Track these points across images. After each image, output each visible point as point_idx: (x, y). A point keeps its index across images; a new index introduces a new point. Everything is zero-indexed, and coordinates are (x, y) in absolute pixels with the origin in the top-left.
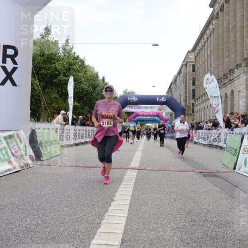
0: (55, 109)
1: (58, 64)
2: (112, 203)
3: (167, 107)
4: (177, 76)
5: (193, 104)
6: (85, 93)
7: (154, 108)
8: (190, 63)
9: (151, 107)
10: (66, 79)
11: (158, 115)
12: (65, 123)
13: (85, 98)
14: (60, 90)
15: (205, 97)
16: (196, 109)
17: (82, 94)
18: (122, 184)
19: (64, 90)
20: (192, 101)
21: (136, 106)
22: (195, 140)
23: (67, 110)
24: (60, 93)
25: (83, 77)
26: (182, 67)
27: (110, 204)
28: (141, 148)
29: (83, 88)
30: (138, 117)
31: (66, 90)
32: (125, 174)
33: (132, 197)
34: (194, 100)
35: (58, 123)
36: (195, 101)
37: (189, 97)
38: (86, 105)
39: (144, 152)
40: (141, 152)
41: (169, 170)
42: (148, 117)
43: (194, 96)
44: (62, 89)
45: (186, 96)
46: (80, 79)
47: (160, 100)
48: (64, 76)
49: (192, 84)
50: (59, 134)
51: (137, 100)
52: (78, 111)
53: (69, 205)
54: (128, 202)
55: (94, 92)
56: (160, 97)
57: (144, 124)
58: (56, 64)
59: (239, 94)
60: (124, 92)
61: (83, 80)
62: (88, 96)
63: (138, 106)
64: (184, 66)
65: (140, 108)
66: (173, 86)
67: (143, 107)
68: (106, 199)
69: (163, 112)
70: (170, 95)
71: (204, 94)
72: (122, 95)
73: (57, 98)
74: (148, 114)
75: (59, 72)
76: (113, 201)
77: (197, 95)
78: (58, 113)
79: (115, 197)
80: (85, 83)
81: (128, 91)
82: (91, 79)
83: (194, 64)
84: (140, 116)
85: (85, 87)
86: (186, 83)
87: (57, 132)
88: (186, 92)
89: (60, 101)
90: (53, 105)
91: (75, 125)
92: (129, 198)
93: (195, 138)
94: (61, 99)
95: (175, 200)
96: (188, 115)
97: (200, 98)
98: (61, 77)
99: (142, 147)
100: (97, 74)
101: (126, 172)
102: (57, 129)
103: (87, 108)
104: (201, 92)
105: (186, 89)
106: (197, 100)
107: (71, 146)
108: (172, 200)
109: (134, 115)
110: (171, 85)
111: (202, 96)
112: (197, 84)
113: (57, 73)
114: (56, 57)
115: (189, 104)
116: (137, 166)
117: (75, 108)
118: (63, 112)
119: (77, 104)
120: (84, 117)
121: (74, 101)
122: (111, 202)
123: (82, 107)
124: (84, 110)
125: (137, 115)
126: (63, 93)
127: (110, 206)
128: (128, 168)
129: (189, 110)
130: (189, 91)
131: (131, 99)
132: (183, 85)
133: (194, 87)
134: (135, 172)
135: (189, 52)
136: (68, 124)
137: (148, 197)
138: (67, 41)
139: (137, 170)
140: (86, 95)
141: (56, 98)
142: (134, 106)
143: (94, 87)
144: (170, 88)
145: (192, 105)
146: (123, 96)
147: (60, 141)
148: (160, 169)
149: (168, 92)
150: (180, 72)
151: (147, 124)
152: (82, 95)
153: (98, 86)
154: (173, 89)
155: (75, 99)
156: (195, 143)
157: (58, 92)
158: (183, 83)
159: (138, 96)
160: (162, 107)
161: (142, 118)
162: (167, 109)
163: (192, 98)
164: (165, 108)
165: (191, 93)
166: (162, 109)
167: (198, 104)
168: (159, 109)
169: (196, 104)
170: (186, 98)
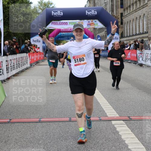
3: (97, 21)
5: (122, 14)
7: (82, 23)
15: (136, 5)
16: (125, 20)
20: (121, 11)
22: (140, 61)
34: (122, 10)
36: (124, 10)
37: (116, 6)
43: (122, 4)
45: (112, 5)
47: (89, 13)
60: (39, 3)
65: (66, 24)
71: (136, 2)
81: (43, 2)
88: (112, 0)
93: (141, 59)
97: (130, 6)
106: (127, 9)
111: (133, 4)
115: (116, 14)
125: (59, 31)
131: (55, 14)
142: (59, 22)
145: (120, 15)
156: (141, 65)
160: (92, 21)
161: (64, 34)
162: (97, 24)
163: (120, 7)
164: (95, 23)
165: (119, 2)
166: (92, 24)
167: (128, 14)
168: (88, 25)
169: (126, 14)
170: (113, 7)
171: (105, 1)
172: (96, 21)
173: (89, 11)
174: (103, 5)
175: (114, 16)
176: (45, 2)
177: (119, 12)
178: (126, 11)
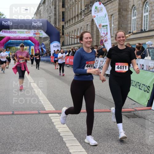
15: (75, 20)
20: (62, 23)
34: (64, 23)
36: (65, 23)
37: (59, 20)
43: (63, 18)
45: (55, 19)
47: (36, 24)
49: (61, 7)
56: (36, 21)
59: (111, 17)
71: (75, 17)
77: (67, 17)
86: (55, 5)
88: (55, 14)
97: (70, 20)
104: (71, 15)
105: (55, 11)
106: (68, 22)
110: (39, 7)
111: (72, 19)
112: (67, 7)
115: (59, 26)
130: (59, 14)
132: (53, 8)
133: (64, 10)
144: (38, 9)
145: (62, 27)
158: (53, 5)
163: (62, 20)
164: (40, 33)
165: (61, 16)
166: (38, 33)
167: (68, 27)
168: (34, 34)
169: (67, 26)
170: (56, 20)
171: (50, 15)
172: (40, 31)
174: (48, 18)
175: (57, 27)
177: (61, 24)
178: (67, 24)
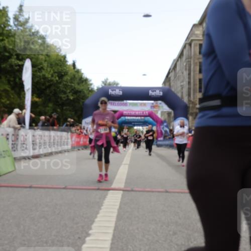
0: (5, 106)
1: (8, 42)
2: (88, 239)
3: (163, 104)
4: (178, 60)
6: (47, 84)
7: (145, 104)
8: (196, 42)
9: (141, 104)
10: (20, 63)
11: (151, 115)
12: (19, 126)
13: (48, 91)
14: (12, 79)
17: (43, 85)
18: (101, 211)
19: (17, 80)
20: (199, 95)
21: (120, 102)
23: (22, 107)
24: (12, 83)
25: (45, 61)
26: (184, 47)
27: (84, 239)
28: (127, 160)
29: (44, 78)
30: (123, 118)
31: (21, 79)
32: (104, 197)
33: (115, 230)
34: (201, 94)
35: (9, 127)
37: (194, 90)
38: (50, 100)
39: (131, 166)
40: (127, 167)
41: (167, 192)
42: (137, 118)
43: (200, 88)
44: (15, 78)
45: (189, 89)
46: (41, 64)
47: (153, 94)
48: (18, 58)
49: (198, 72)
50: (11, 142)
51: (121, 93)
52: (38, 110)
53: (26, 243)
54: (109, 237)
55: (60, 83)
56: (154, 89)
57: (132, 127)
58: (6, 41)
60: (103, 82)
61: (45, 65)
62: (53, 88)
63: (122, 102)
64: (187, 46)
65: (126, 105)
66: (172, 75)
67: (130, 104)
68: (78, 233)
69: (157, 111)
70: (167, 86)
72: (100, 87)
73: (7, 91)
74: (137, 113)
75: (9, 52)
76: (88, 235)
78: (10, 113)
79: (91, 229)
80: (49, 69)
81: (108, 81)
82: (57, 64)
83: (201, 42)
84: (125, 116)
85: (48, 76)
86: (190, 70)
87: (8, 139)
88: (189, 83)
89: (13, 95)
90: (3, 101)
91: (35, 129)
92: (111, 231)
94: (13, 92)
95: (175, 233)
96: (192, 114)
98: (14, 61)
99: (129, 159)
100: (65, 57)
101: (107, 195)
102: (8, 135)
103: (51, 105)
105: (189, 78)
107: (29, 159)
108: (171, 233)
109: (117, 115)
110: (169, 73)
113: (7, 54)
114: (5, 32)
115: (194, 98)
116: (122, 186)
117: (34, 104)
118: (17, 111)
119: (37, 100)
120: (48, 117)
121: (32, 95)
122: (86, 237)
123: (45, 104)
124: (48, 108)
125: (122, 115)
126: (16, 83)
127: (84, 242)
128: (110, 188)
129: (194, 107)
130: (194, 81)
131: (113, 93)
132: (186, 73)
133: (201, 76)
134: (119, 194)
135: (194, 26)
136: (24, 127)
137: (138, 229)
138: (21, 8)
139: (121, 192)
140: (49, 86)
141: (5, 91)
142: (117, 102)
143: (61, 75)
146: (103, 88)
147: (13, 153)
148: (154, 190)
149: (164, 83)
150: (181, 55)
151: (135, 128)
152: (43, 87)
153: (66, 74)
154: (172, 78)
155: (33, 92)
157: (9, 81)
158: (186, 69)
159: (123, 89)
160: (156, 103)
161: (129, 120)
162: (162, 107)
163: (198, 91)
164: (160, 105)
165: (197, 85)
166: (157, 106)
168: (152, 107)
171: (182, 84)
172: (160, 104)
173: (153, 91)
175: (191, 101)
176: (110, 82)
177: (197, 97)
